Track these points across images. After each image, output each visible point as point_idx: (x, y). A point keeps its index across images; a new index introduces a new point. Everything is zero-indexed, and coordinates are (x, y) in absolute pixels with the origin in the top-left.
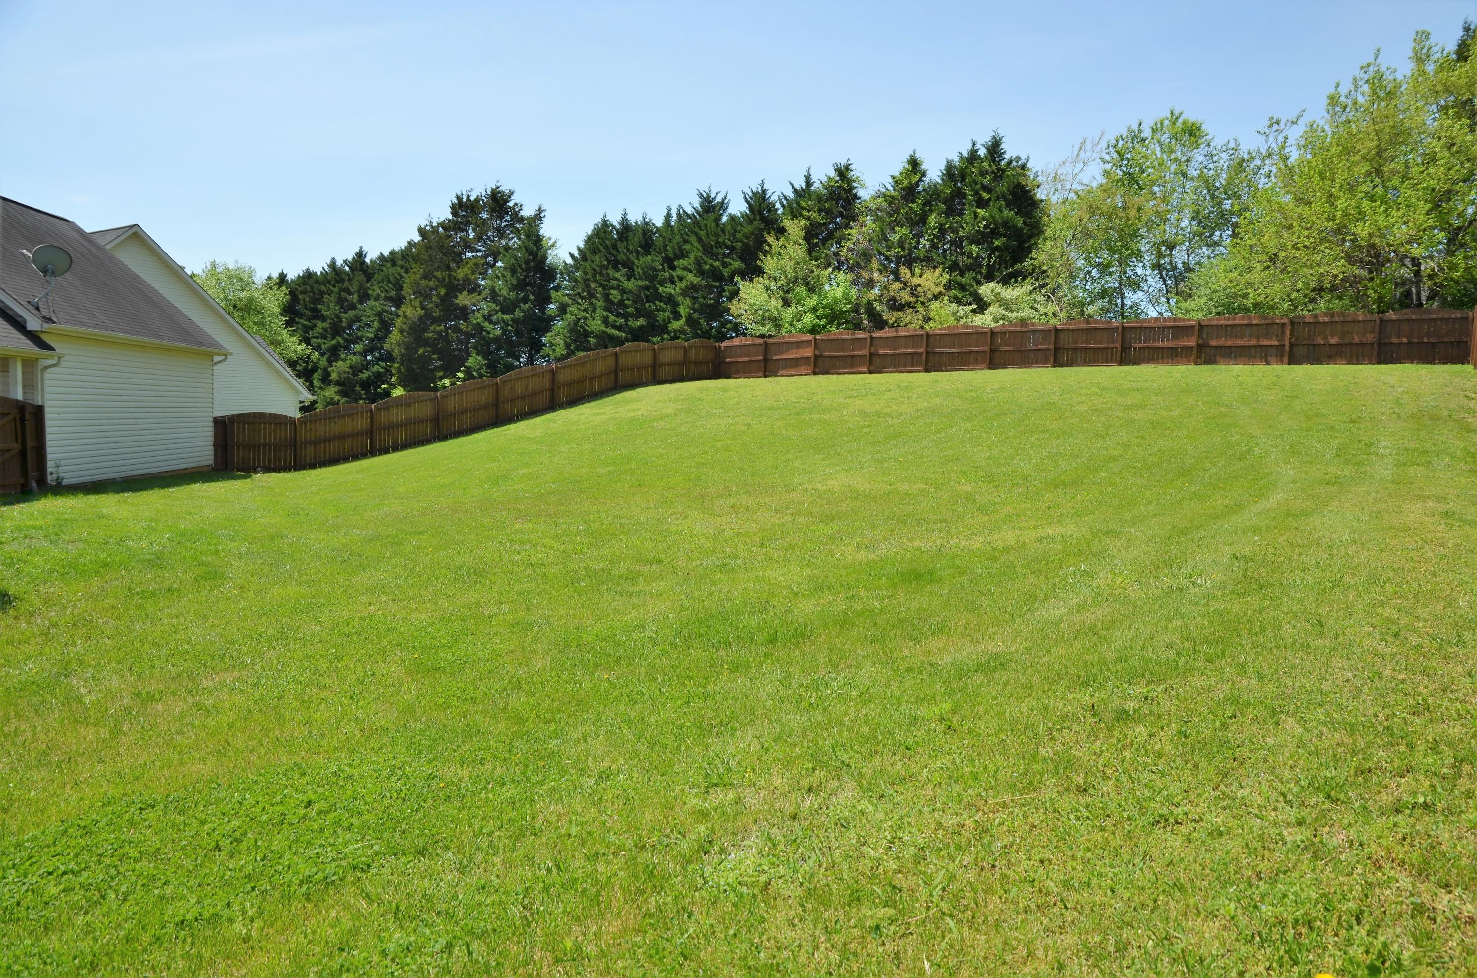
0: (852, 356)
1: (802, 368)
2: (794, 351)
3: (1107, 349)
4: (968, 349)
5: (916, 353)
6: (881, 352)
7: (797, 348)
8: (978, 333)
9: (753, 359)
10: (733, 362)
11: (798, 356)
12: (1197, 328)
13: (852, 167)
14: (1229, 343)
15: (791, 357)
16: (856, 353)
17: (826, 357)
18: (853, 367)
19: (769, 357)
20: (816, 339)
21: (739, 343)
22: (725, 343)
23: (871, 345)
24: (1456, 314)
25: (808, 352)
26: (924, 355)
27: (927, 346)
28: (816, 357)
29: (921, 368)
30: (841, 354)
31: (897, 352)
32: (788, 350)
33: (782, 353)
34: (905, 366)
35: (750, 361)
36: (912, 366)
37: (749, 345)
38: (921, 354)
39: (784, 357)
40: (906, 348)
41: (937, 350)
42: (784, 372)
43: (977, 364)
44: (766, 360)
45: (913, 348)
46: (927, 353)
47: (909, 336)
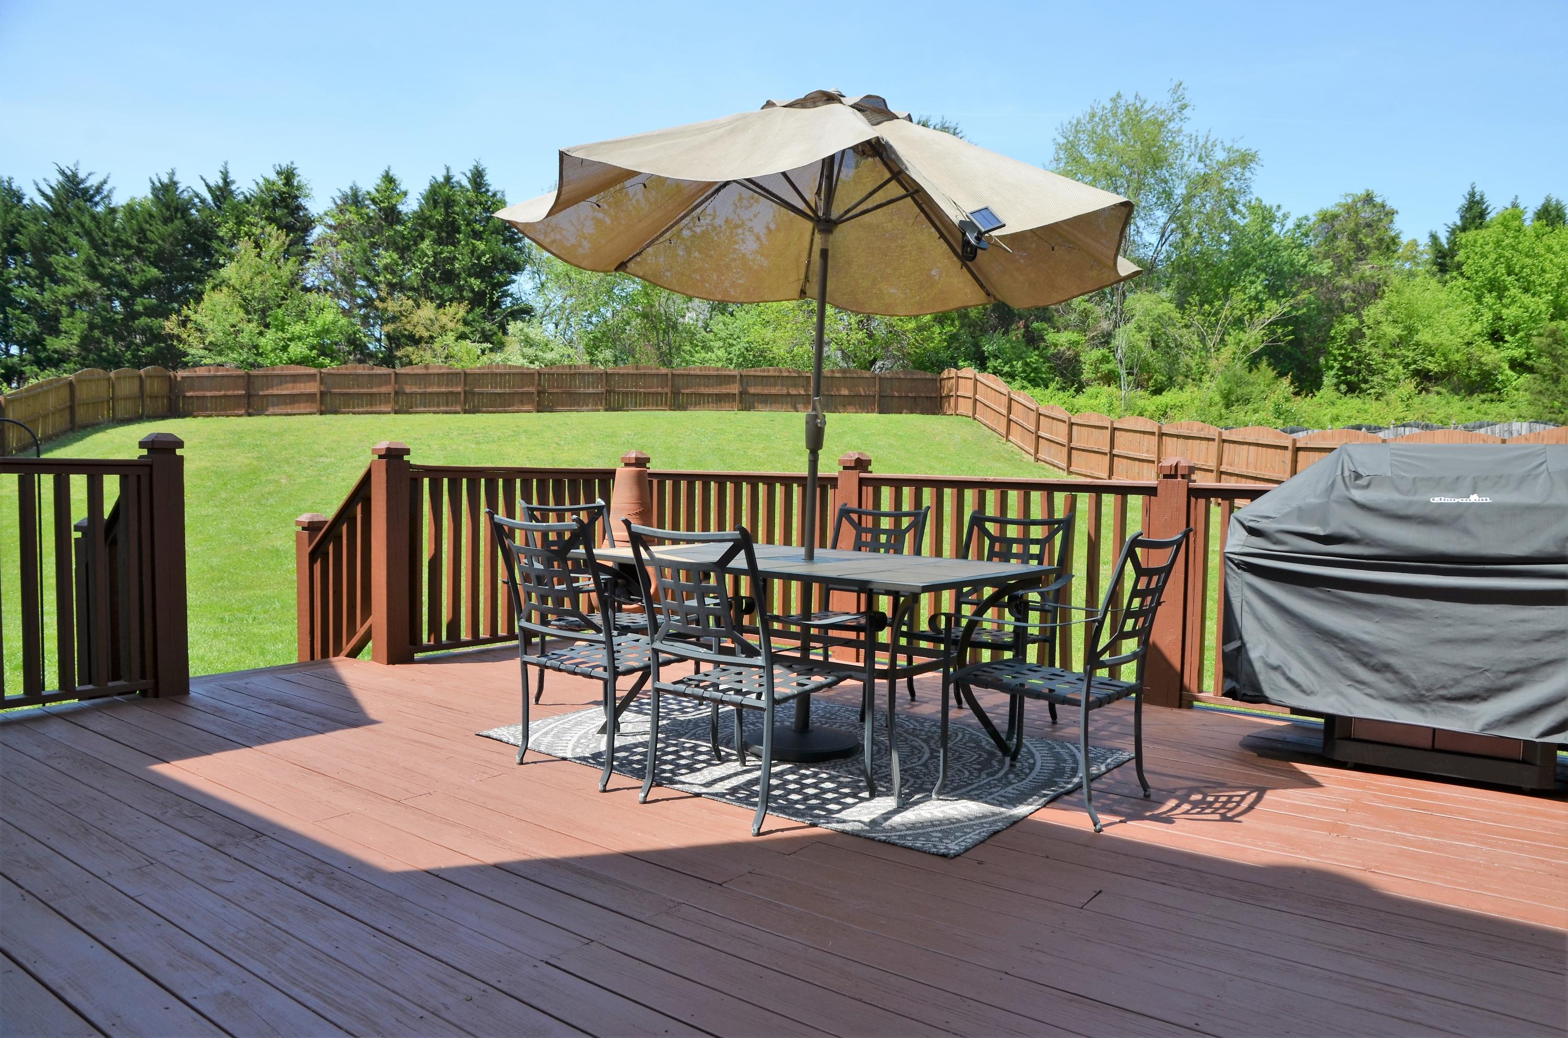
0: (371, 394)
1: (302, 405)
2: (290, 385)
3: (657, 394)
4: (512, 391)
5: (452, 393)
6: (408, 390)
7: (294, 382)
8: (523, 374)
9: (230, 393)
10: (197, 397)
11: (295, 392)
12: (738, 377)
13: (297, 172)
14: (766, 391)
15: (285, 392)
16: (375, 390)
17: (335, 394)
18: (371, 405)
19: (252, 392)
20: (321, 373)
21: (206, 374)
22: (181, 373)
23: (396, 382)
24: (929, 375)
25: (313, 388)
26: (462, 395)
27: (465, 385)
28: (322, 393)
29: (458, 408)
30: (356, 390)
31: (429, 390)
32: (281, 384)
33: (272, 387)
34: (438, 405)
35: (225, 396)
36: (447, 405)
37: (223, 376)
38: (460, 393)
39: (275, 392)
40: (439, 386)
41: (477, 390)
42: (276, 410)
43: (523, 404)
44: (249, 396)
45: (447, 385)
46: (465, 392)
47: (443, 374)
